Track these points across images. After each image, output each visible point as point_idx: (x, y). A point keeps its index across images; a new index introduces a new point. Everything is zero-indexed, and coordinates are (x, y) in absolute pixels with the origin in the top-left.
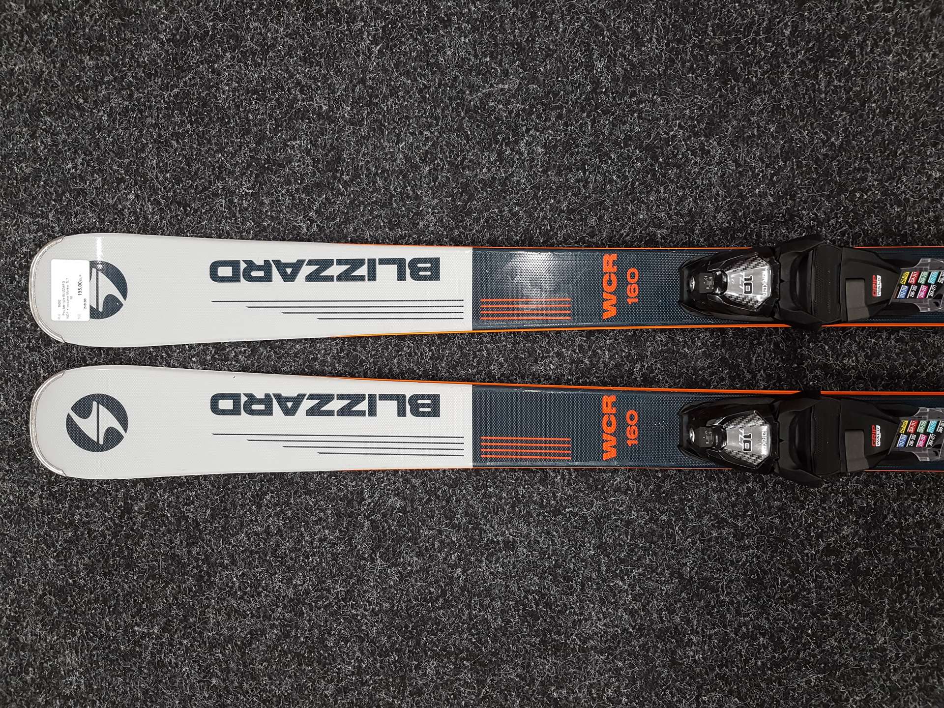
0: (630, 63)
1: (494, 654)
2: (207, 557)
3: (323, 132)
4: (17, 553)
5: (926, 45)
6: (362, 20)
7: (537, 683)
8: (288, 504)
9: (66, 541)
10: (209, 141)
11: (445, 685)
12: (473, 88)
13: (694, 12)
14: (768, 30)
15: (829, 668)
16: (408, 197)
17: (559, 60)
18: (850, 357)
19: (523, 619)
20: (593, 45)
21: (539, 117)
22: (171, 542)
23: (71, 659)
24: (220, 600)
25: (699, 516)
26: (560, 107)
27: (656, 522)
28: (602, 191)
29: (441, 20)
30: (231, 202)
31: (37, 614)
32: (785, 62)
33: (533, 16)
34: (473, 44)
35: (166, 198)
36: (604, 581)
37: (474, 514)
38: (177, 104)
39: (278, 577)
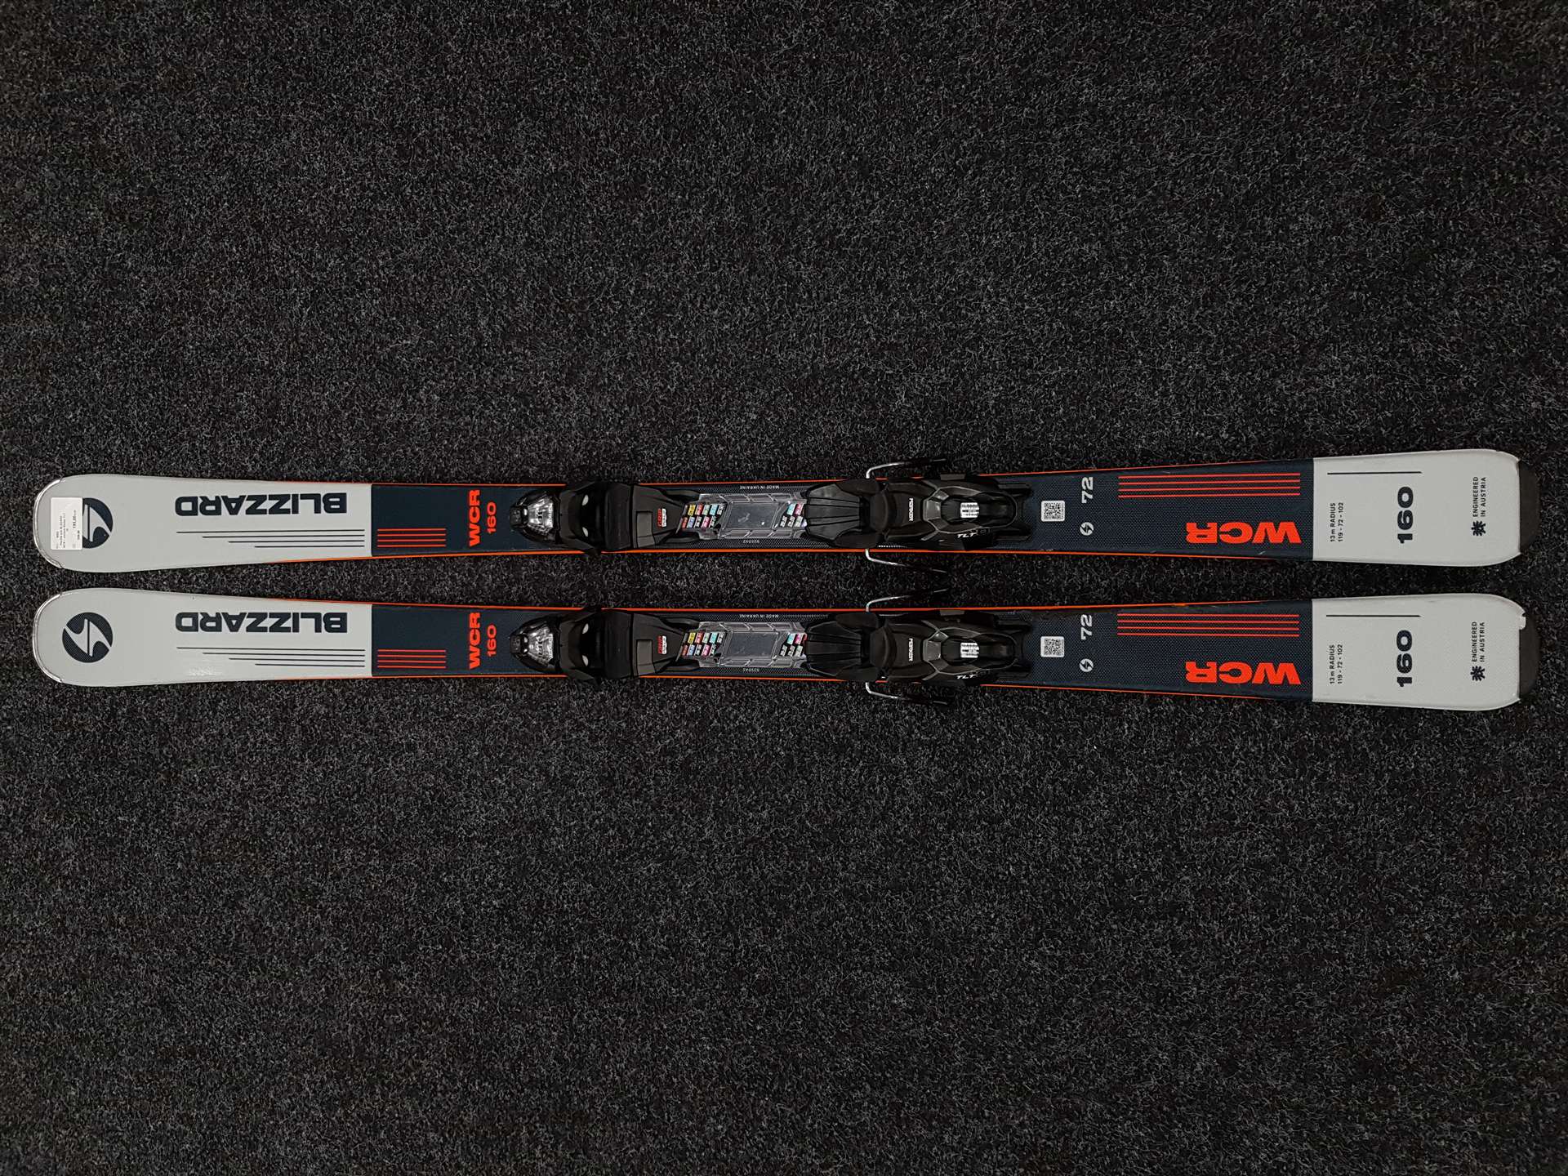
0: (507, 321)
1: (398, 844)
2: (174, 756)
3: (265, 383)
4: (30, 752)
5: (746, 301)
6: (296, 286)
7: (431, 869)
8: (236, 710)
9: (66, 741)
10: (178, 394)
11: (358, 870)
12: (383, 344)
13: (557, 275)
14: (616, 290)
15: (666, 858)
16: (332, 439)
17: (450, 318)
18: (681, 579)
19: (421, 812)
20: (478, 306)
21: (435, 368)
22: (147, 742)
23: (69, 843)
24: (185, 794)
25: (562, 721)
26: (451, 360)
27: (528, 727)
28: (486, 434)
29: (357, 285)
30: (194, 445)
31: (44, 805)
32: (630, 318)
33: (430, 280)
34: (383, 305)
35: (144, 443)
36: (486, 778)
37: (383, 721)
38: (151, 362)
39: (229, 774)
